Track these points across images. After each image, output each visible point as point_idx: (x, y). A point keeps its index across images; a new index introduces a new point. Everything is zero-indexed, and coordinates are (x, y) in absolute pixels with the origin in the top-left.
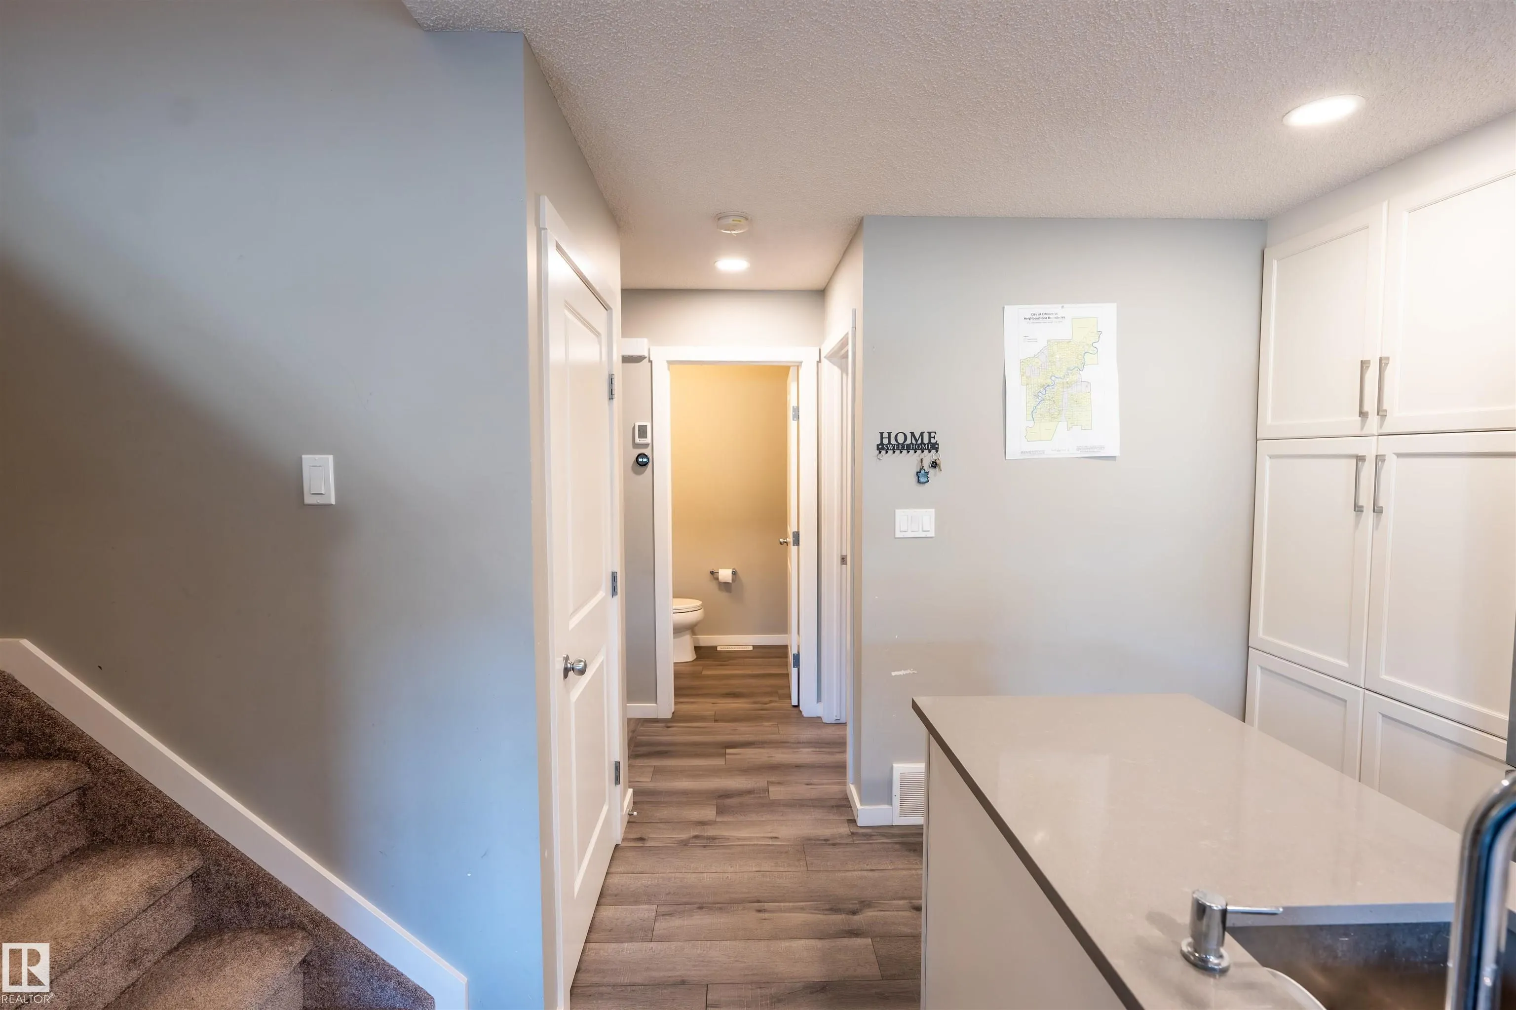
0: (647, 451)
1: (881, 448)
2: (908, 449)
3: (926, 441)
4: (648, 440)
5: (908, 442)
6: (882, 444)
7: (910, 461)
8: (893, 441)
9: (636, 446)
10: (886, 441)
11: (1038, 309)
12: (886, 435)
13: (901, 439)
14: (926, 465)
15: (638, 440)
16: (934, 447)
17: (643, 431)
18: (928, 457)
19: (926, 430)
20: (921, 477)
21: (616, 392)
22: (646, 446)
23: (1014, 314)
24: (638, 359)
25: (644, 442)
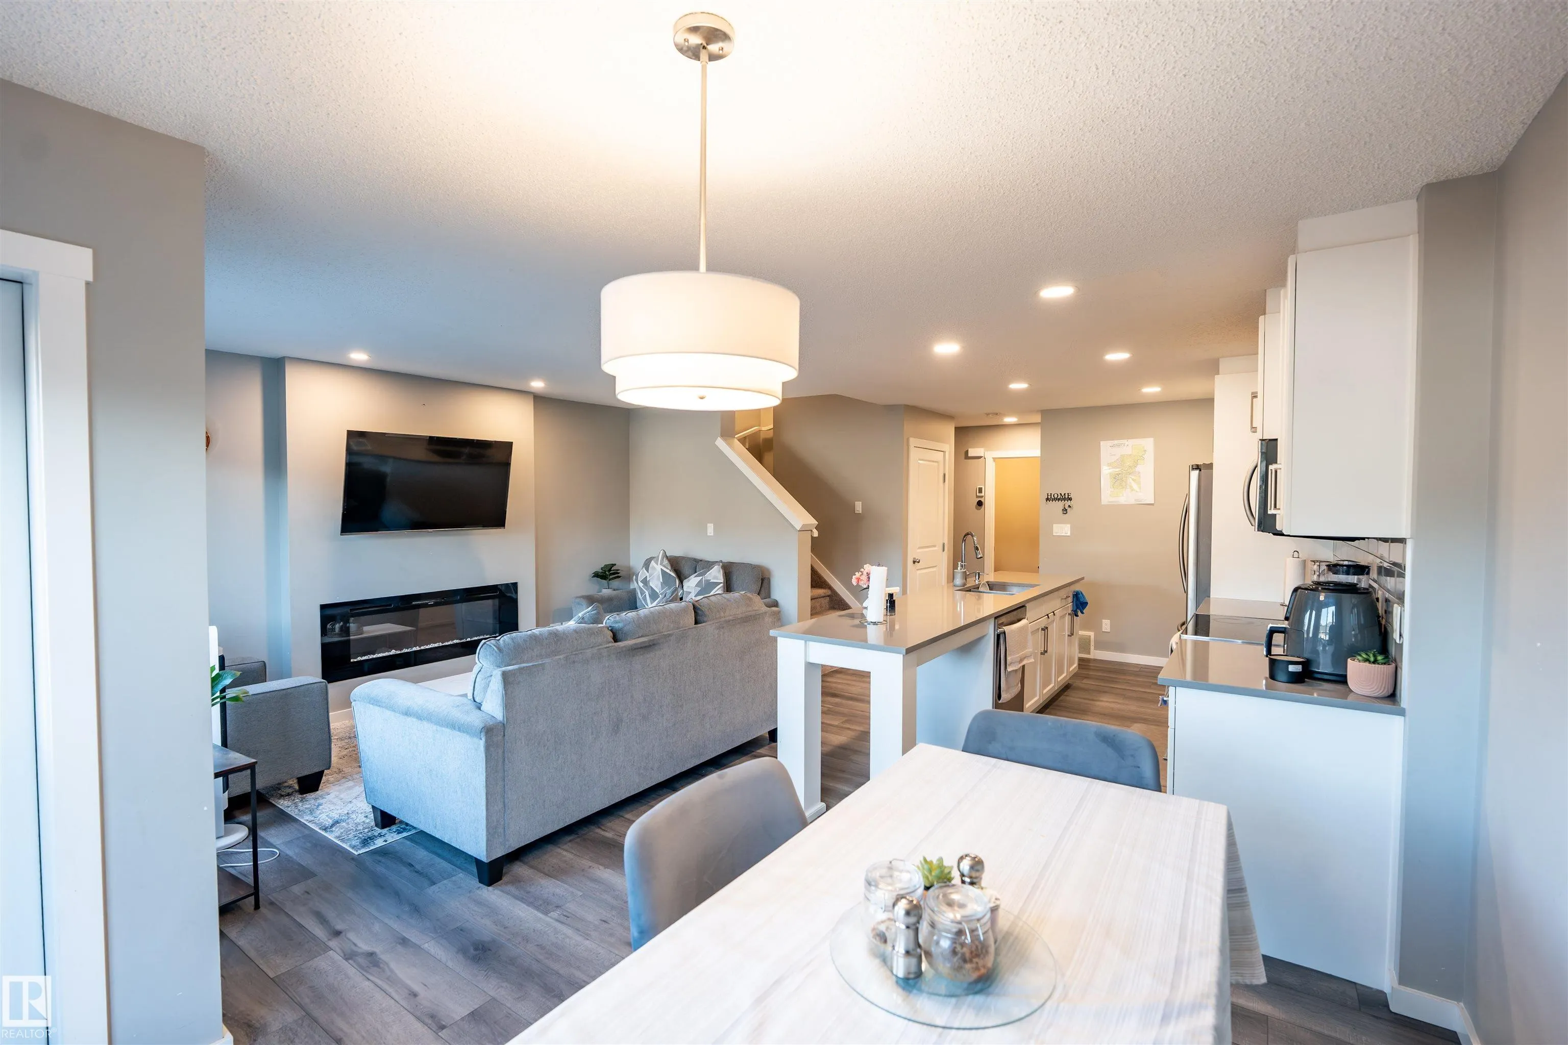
0: (982, 500)
1: (1047, 499)
2: (1059, 500)
3: (1066, 497)
4: (983, 494)
5: (1059, 497)
6: (1048, 498)
7: (1060, 505)
8: (1052, 497)
9: (977, 497)
10: (1049, 497)
11: (1116, 442)
12: (1049, 494)
13: (1056, 496)
14: (1067, 507)
15: (978, 494)
16: (1070, 499)
17: (980, 490)
18: (1068, 503)
19: (1066, 492)
20: (1065, 511)
22: (982, 497)
23: (1105, 446)
24: (980, 457)
25: (981, 495)
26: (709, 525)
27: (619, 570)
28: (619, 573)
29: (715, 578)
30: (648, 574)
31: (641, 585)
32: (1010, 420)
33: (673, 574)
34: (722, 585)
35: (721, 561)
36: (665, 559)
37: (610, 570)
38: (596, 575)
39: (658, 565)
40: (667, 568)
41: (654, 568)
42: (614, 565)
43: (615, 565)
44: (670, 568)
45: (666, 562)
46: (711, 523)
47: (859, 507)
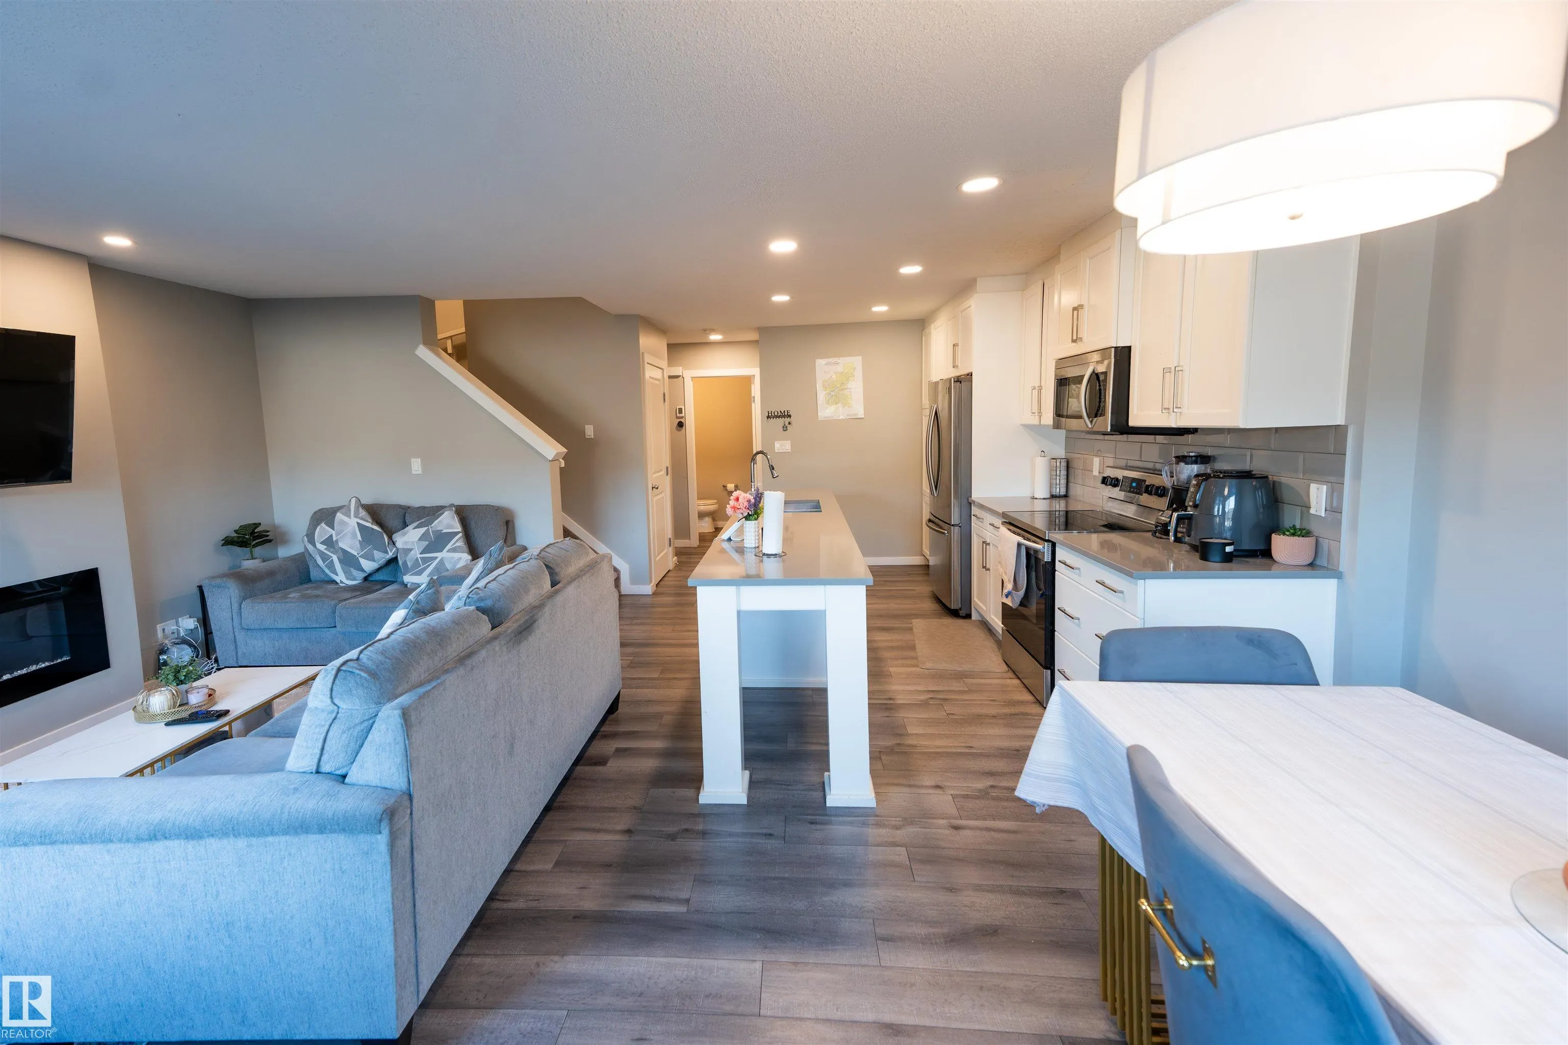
0: (683, 420)
1: (768, 417)
2: (779, 417)
3: (786, 414)
4: (683, 415)
5: (779, 414)
7: (781, 421)
8: (773, 414)
9: (677, 418)
10: (770, 415)
11: (831, 360)
12: (770, 412)
13: (776, 414)
14: (787, 424)
15: (678, 415)
16: (790, 416)
17: (680, 411)
18: (787, 420)
19: (787, 409)
20: (785, 428)
21: (666, 399)
22: (682, 417)
23: (820, 363)
24: (678, 377)
25: (681, 415)
26: (413, 460)
27: (268, 531)
28: (267, 536)
29: (451, 527)
30: (333, 533)
31: (322, 548)
32: (715, 337)
33: (376, 528)
34: (460, 535)
35: (452, 505)
36: (361, 510)
37: (253, 533)
38: (228, 542)
39: (349, 517)
40: (367, 521)
41: (343, 523)
42: (257, 525)
43: (260, 524)
44: (370, 520)
45: (363, 513)
46: (417, 457)
47: (590, 431)
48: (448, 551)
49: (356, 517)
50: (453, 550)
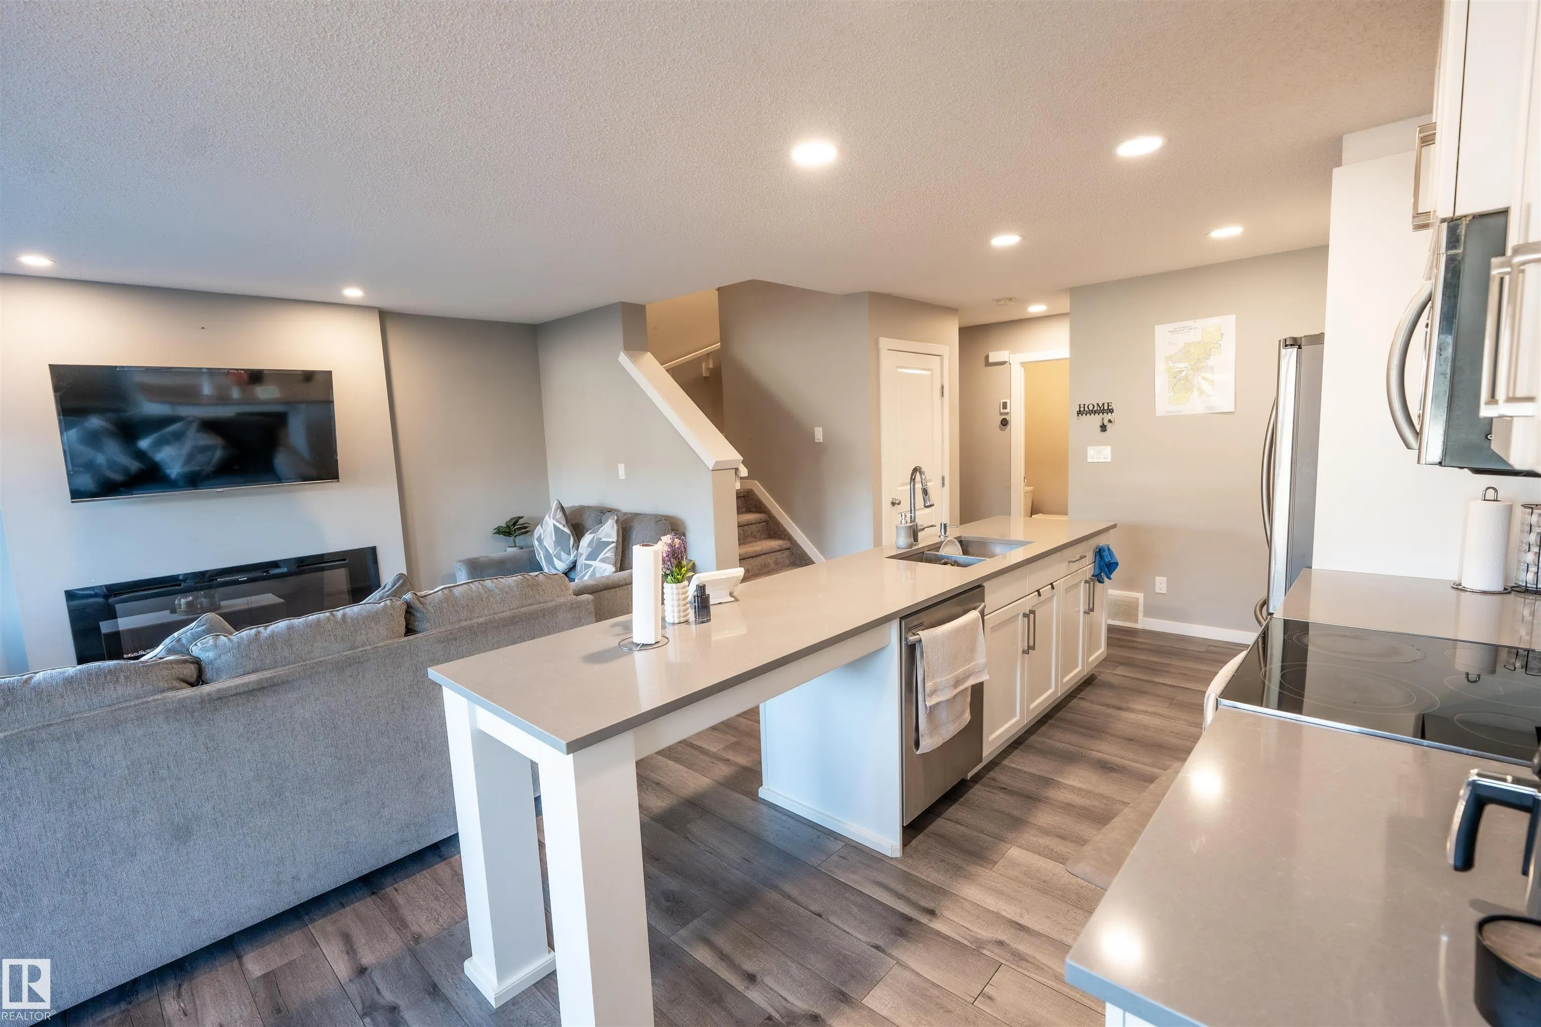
0: (1007, 417)
1: (1079, 413)
2: (1095, 412)
3: (1106, 408)
4: (1008, 410)
5: (1095, 409)
6: (1080, 411)
7: (1096, 420)
8: (1086, 409)
9: (1001, 414)
10: (1082, 409)
11: (1177, 325)
12: (1082, 406)
13: (1091, 408)
14: (1106, 423)
15: (1002, 411)
16: (1111, 411)
17: (1005, 405)
18: (1109, 416)
19: (1106, 402)
20: (1103, 428)
21: (945, 393)
22: (1007, 414)
23: (1162, 332)
24: (1003, 363)
25: (1005, 411)
26: (619, 465)
28: (526, 528)
29: (608, 536)
30: (541, 531)
31: (538, 542)
32: (1036, 309)
33: (567, 530)
34: (614, 545)
35: (617, 511)
36: (559, 511)
37: (514, 524)
38: (499, 531)
39: (550, 518)
40: (561, 523)
41: (548, 523)
42: (521, 517)
43: (523, 517)
44: (565, 524)
46: (622, 463)
47: (819, 434)
48: (600, 561)
49: (553, 519)
50: (603, 561)
